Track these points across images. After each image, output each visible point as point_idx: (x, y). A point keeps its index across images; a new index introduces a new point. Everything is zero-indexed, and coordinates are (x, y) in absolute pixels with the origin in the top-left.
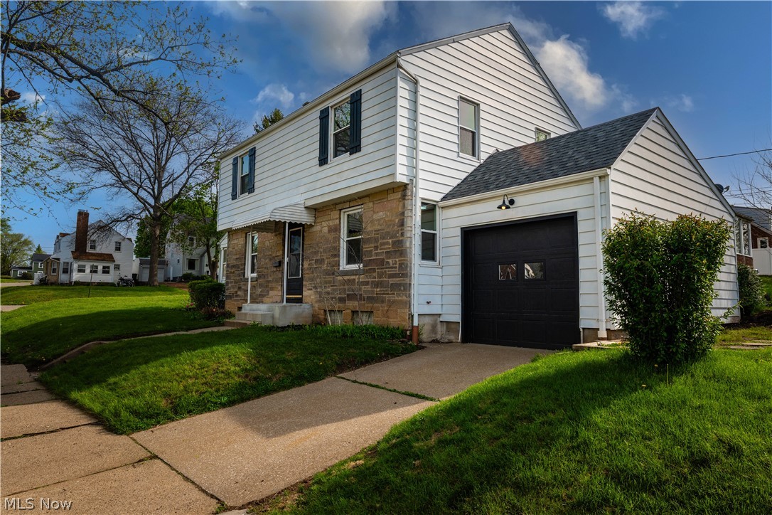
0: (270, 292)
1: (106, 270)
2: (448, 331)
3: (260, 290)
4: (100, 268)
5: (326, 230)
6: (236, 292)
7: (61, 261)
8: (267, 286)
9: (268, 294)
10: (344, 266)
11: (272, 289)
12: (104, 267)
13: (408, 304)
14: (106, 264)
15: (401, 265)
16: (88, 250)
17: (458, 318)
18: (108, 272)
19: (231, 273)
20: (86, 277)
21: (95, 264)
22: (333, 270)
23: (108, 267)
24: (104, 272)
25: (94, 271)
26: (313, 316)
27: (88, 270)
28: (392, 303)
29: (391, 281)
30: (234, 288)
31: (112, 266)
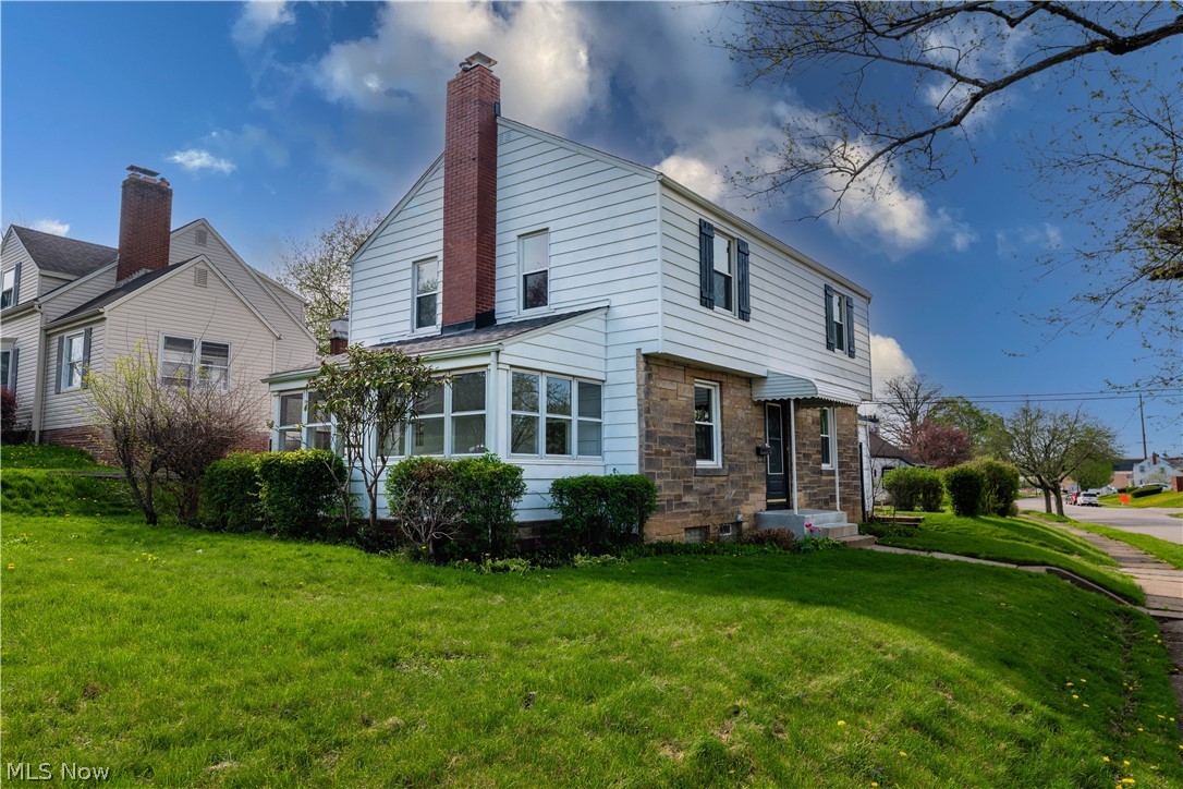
0: (750, 495)
3: (734, 492)
6: (679, 497)
8: (745, 486)
9: (747, 500)
11: (753, 490)
19: (658, 453)
30: (672, 489)
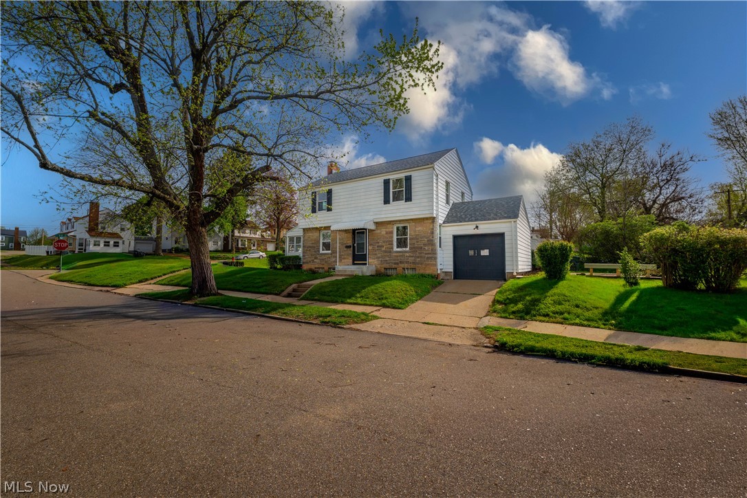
1: (116, 245)
2: (446, 275)
4: (112, 243)
5: (384, 233)
7: (77, 238)
10: (395, 249)
12: (115, 242)
13: (436, 265)
14: (116, 240)
15: (432, 250)
16: (100, 230)
17: (452, 271)
18: (118, 246)
19: (307, 250)
20: (101, 249)
21: (107, 240)
22: (390, 251)
23: (118, 243)
24: (114, 246)
25: (107, 244)
26: (376, 271)
27: (102, 245)
28: (427, 265)
29: (426, 256)
30: (311, 258)
31: (121, 242)
